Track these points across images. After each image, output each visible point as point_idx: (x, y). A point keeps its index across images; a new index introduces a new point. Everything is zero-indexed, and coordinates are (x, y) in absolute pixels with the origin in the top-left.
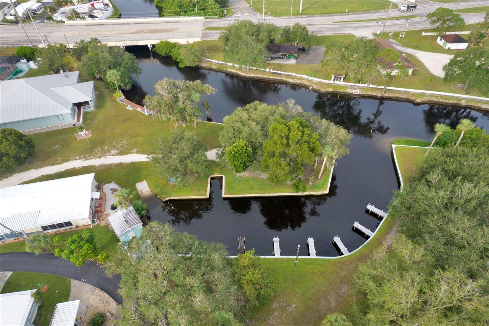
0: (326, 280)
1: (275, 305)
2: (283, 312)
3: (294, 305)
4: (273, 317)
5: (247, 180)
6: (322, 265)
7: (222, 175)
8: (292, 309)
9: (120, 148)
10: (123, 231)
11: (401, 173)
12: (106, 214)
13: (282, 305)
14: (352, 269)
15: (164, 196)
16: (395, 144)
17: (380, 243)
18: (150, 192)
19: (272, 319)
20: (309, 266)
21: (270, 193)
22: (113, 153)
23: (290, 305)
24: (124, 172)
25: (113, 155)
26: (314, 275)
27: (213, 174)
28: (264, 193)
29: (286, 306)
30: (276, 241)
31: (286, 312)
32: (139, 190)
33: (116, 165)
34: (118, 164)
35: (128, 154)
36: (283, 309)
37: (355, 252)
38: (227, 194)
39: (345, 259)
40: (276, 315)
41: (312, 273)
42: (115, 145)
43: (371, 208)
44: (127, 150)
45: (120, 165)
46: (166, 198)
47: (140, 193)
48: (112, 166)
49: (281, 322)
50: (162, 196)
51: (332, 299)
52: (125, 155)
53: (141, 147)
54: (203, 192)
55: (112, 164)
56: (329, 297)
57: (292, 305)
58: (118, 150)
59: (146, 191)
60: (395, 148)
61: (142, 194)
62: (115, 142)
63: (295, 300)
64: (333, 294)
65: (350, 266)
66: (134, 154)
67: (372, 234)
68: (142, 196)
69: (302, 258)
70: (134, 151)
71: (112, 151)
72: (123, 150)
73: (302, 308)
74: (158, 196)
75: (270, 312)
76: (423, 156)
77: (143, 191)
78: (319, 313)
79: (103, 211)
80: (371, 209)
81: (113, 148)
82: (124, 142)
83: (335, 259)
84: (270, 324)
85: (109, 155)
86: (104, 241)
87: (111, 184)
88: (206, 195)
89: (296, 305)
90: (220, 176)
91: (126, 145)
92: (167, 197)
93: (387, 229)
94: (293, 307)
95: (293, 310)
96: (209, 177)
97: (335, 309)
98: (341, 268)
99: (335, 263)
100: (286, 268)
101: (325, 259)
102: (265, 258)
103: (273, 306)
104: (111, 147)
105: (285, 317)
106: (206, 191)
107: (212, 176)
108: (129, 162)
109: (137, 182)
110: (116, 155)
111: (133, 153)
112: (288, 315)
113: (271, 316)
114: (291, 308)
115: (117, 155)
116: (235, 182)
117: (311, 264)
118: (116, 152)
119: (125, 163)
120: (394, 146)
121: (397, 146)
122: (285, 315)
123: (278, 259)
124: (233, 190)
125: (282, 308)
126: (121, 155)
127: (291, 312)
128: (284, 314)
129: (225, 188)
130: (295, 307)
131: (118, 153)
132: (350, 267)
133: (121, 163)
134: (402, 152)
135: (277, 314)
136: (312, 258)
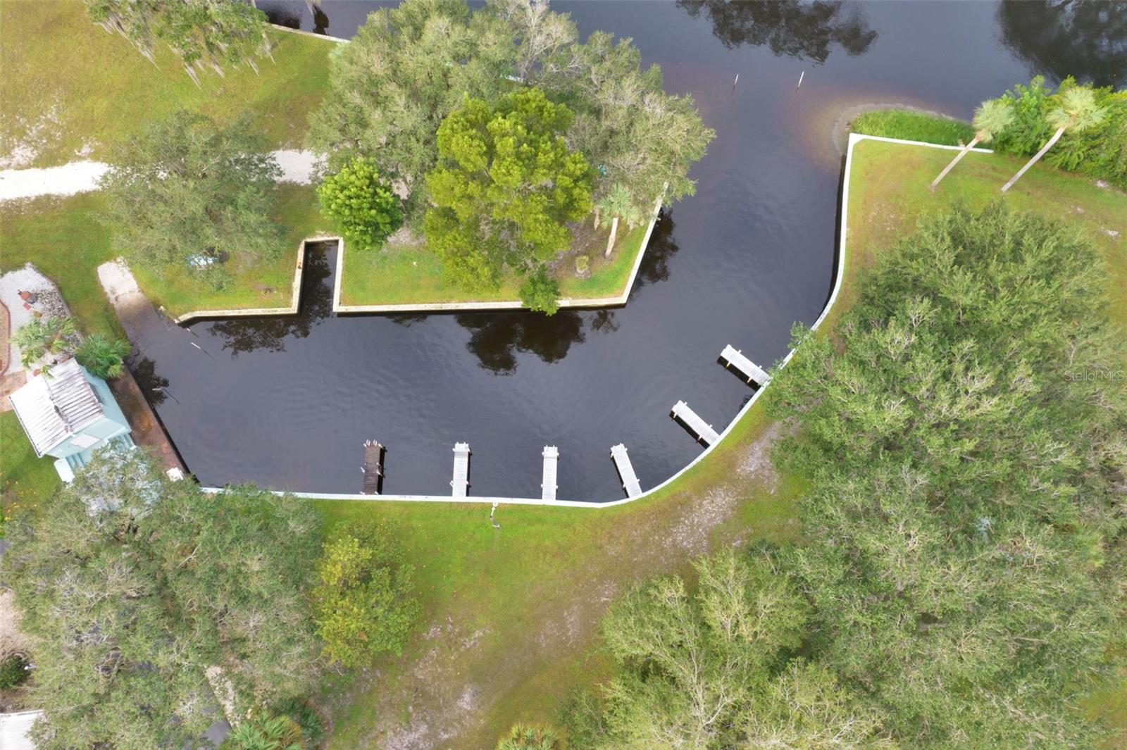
0: (567, 568)
1: (435, 632)
2: (450, 648)
3: (478, 634)
4: (425, 662)
5: (404, 258)
6: (567, 525)
7: (336, 238)
8: (472, 642)
9: (41, 139)
10: (53, 440)
11: (847, 239)
12: (13, 375)
13: (450, 633)
14: (639, 540)
15: (177, 308)
16: (861, 133)
17: (729, 467)
18: (140, 295)
19: (421, 667)
20: (533, 529)
21: (465, 302)
22: (22, 162)
23: (469, 633)
24: (57, 229)
25: (20, 167)
26: (541, 555)
27: (313, 234)
28: (449, 302)
29: (460, 635)
30: (461, 454)
31: (457, 649)
32: (107, 289)
33: (33, 203)
34: (38, 199)
35: (67, 162)
36: (451, 642)
37: (657, 492)
38: (346, 304)
39: (628, 511)
40: (433, 657)
41: (537, 547)
42: (24, 127)
43: (732, 355)
44: (61, 147)
45: (45, 203)
46: (181, 314)
47: (112, 297)
48: (19, 207)
49: (441, 673)
50: (170, 307)
51: (572, 620)
52: (59, 164)
53: (104, 134)
54: (282, 296)
55: (20, 200)
56: (566, 614)
57: (474, 632)
58: (36, 148)
59: (127, 291)
60: (856, 146)
61: (117, 299)
62: (24, 116)
63: (481, 620)
64: (575, 608)
65: (636, 531)
66: (85, 163)
67: (714, 439)
68: (117, 306)
69: (519, 505)
70: (86, 150)
71: (16, 149)
72: (49, 146)
73: (496, 642)
74: (162, 308)
75: (419, 649)
76: (930, 182)
77: (119, 292)
78: (534, 654)
79: (4, 366)
80: (731, 361)
81: (19, 141)
82: (52, 114)
83: (603, 509)
84: (416, 678)
85: (8, 166)
86: (15, 456)
87: (23, 271)
88: (289, 305)
89: (484, 632)
90: (331, 238)
91: (60, 127)
92: (185, 312)
93: (757, 426)
94: (475, 639)
95: (475, 644)
96: (300, 243)
97: (574, 647)
98: (612, 536)
99: (598, 521)
100: (474, 533)
101: (577, 508)
102: (426, 503)
103: (428, 633)
104: (11, 134)
105: (454, 662)
106: (289, 291)
107: (309, 240)
108: (73, 193)
109: (102, 261)
110: (28, 167)
111: (81, 158)
112: (460, 656)
113: (420, 660)
114: (470, 640)
115: (34, 166)
116: (371, 263)
117: (540, 521)
118: (29, 154)
119: (58, 198)
120: (854, 139)
121: (864, 140)
122: (453, 658)
123: (459, 504)
124: (363, 289)
125: (450, 640)
126: (44, 167)
127: (468, 650)
128: (452, 655)
129: (342, 280)
130: (480, 638)
131: (35, 161)
132: (635, 533)
133: (48, 197)
134: (871, 165)
135: (435, 655)
136: (544, 505)
